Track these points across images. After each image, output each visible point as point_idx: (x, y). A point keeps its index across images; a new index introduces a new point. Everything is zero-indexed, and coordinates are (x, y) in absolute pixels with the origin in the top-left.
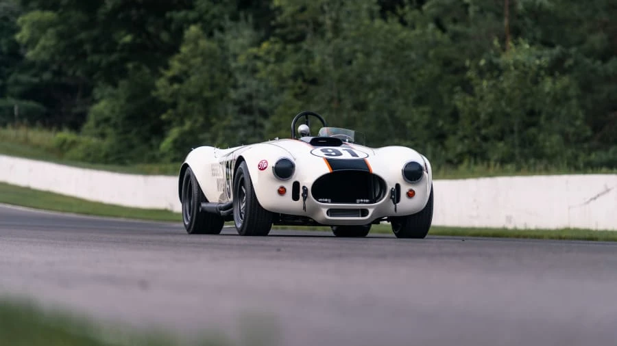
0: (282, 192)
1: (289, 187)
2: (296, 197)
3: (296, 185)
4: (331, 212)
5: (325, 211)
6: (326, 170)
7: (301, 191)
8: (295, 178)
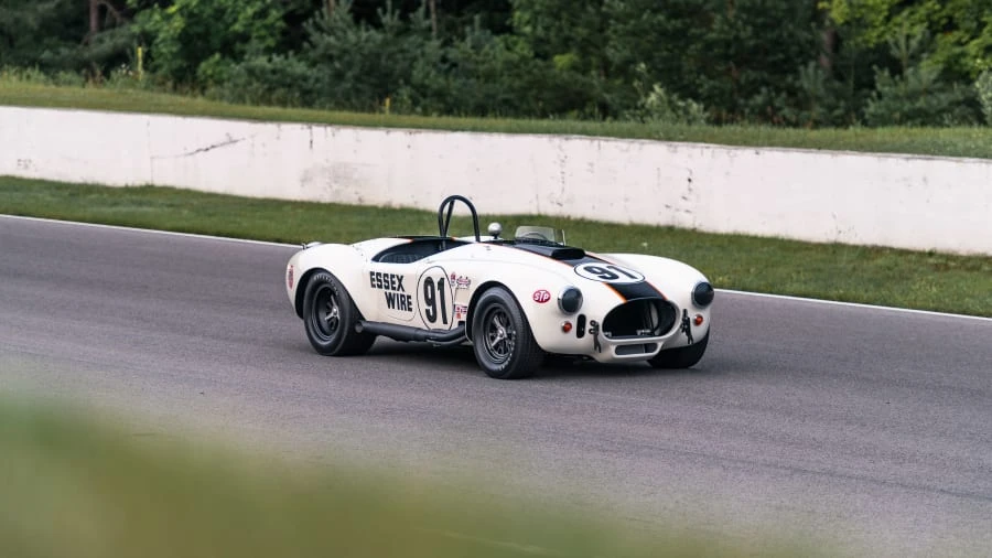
0: (566, 329)
1: (574, 321)
2: (580, 334)
3: (582, 319)
4: (620, 349)
5: (613, 348)
6: (618, 300)
7: (588, 326)
8: (582, 311)
